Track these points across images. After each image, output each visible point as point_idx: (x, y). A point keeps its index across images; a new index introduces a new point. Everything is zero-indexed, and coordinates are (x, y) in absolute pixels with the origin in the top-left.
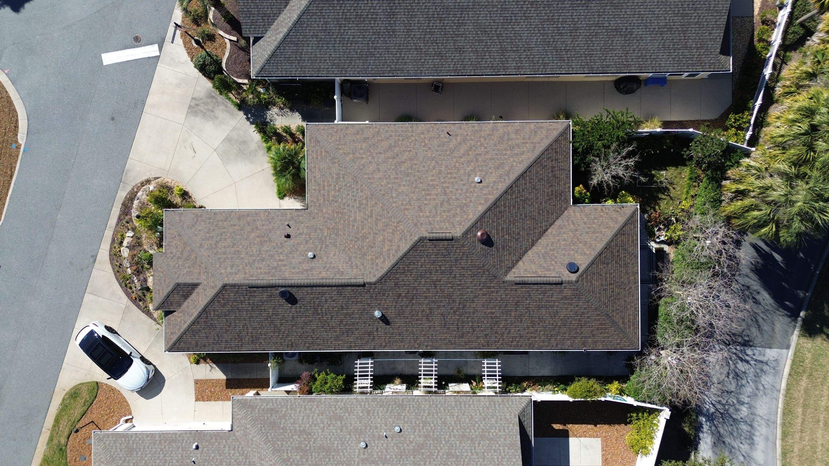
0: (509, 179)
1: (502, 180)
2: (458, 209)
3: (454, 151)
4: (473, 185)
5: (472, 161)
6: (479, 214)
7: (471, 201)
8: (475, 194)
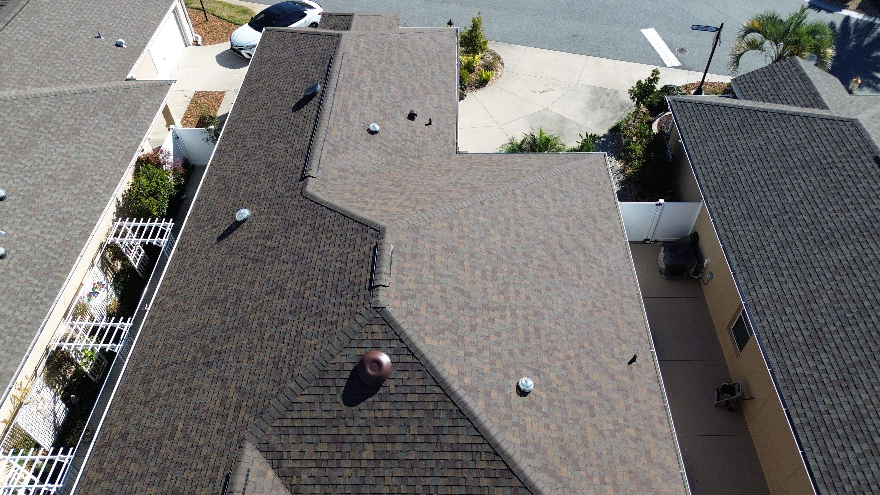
0: (535, 469)
1: (530, 449)
2: (448, 321)
3: (594, 359)
4: (512, 372)
5: (573, 389)
6: (434, 362)
7: (470, 355)
8: (487, 369)
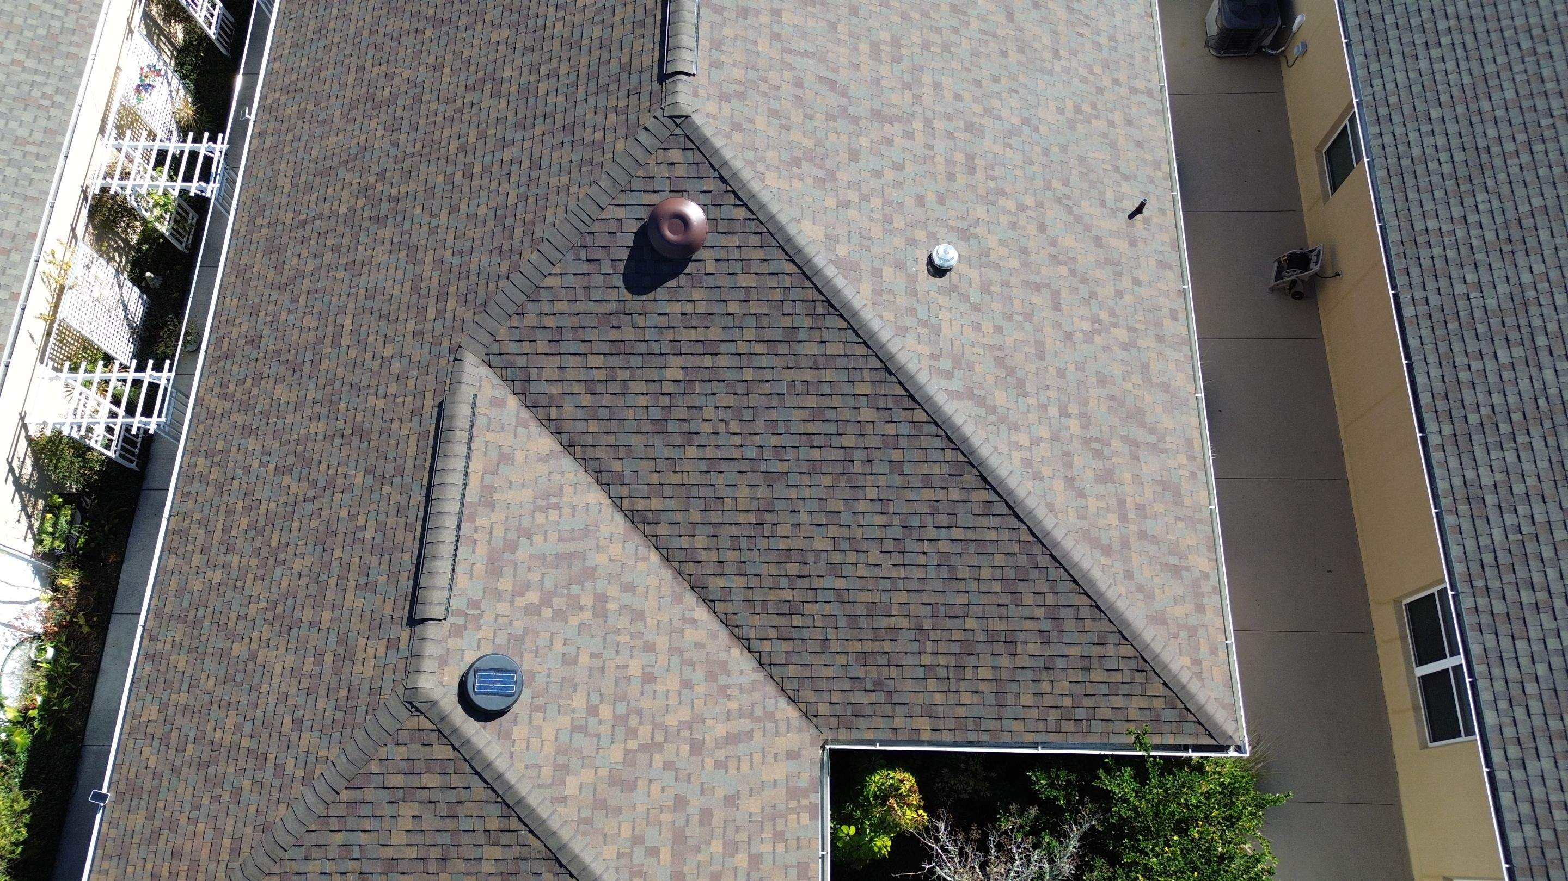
0: (953, 395)
1: (946, 364)
2: (808, 143)
3: (1069, 210)
4: (921, 235)
5: (1026, 264)
6: (783, 218)
7: (846, 205)
8: (876, 231)
